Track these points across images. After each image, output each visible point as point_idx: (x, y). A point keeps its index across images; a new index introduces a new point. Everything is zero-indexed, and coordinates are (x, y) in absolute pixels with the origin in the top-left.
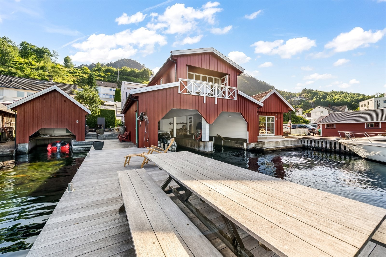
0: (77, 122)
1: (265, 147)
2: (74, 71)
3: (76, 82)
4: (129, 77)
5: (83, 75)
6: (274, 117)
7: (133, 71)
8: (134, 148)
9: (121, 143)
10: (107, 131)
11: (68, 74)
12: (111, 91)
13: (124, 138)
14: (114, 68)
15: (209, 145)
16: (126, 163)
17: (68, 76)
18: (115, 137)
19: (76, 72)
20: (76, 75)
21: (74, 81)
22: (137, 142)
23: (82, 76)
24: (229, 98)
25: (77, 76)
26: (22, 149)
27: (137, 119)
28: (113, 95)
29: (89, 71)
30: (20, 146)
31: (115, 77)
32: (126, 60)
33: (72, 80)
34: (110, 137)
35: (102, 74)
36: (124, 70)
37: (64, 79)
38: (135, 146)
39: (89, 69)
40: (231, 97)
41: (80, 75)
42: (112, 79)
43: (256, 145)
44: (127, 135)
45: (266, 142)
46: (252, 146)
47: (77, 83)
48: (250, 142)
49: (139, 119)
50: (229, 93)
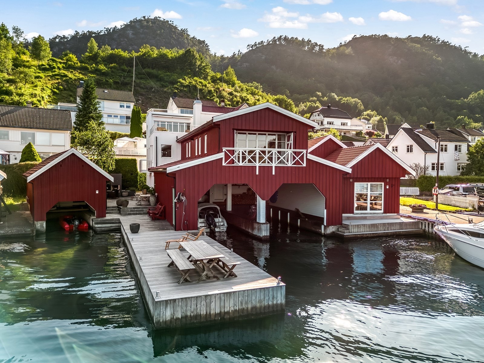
0: (97, 192)
1: (350, 233)
2: (49, 65)
3: (55, 90)
4: (154, 71)
5: (66, 73)
6: (383, 183)
7: (163, 57)
8: (172, 231)
9: (153, 223)
10: (125, 195)
11: (39, 73)
12: (122, 109)
13: (157, 214)
14: (124, 52)
15: (264, 228)
16: (166, 247)
17: (41, 78)
18: (143, 211)
19: (54, 68)
20: (54, 73)
21: (52, 88)
22: (174, 223)
23: (66, 76)
24: (294, 164)
25: (57, 77)
26: (39, 228)
27: (175, 201)
28: (128, 118)
29: (77, 63)
30: (38, 224)
31: (128, 73)
32: (145, 20)
33: (49, 86)
34: (136, 211)
35: (102, 67)
36: (144, 55)
37: (36, 86)
38: (172, 228)
39: (76, 57)
40: (297, 163)
41: (63, 74)
42: (121, 77)
43: (338, 228)
44: (161, 211)
45: (351, 226)
46: (331, 229)
47: (57, 91)
48: (329, 224)
49: (176, 201)
50: (294, 158)
